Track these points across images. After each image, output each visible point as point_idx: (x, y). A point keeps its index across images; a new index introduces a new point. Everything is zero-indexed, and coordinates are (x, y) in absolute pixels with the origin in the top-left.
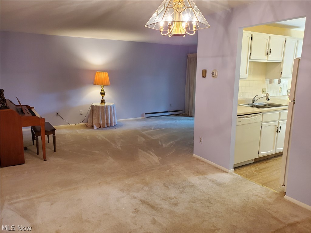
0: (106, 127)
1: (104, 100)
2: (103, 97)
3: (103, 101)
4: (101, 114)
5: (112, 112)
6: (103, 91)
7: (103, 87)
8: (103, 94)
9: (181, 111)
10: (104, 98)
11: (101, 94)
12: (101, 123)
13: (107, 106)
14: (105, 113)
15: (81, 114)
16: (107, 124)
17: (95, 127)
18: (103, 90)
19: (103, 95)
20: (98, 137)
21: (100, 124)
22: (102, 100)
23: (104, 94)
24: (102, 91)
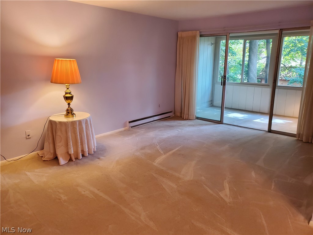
0: (81, 157)
1: (72, 110)
2: (69, 104)
3: (70, 112)
4: (70, 137)
5: (89, 130)
6: (70, 93)
7: (68, 87)
8: (69, 98)
9: (171, 112)
10: (71, 106)
11: (66, 98)
12: (72, 151)
13: (80, 122)
14: (78, 134)
15: (28, 137)
16: (83, 151)
17: (62, 161)
18: (68, 91)
19: (69, 101)
20: (80, 189)
21: (70, 155)
22: (67, 110)
23: (71, 98)
24: (66, 93)
